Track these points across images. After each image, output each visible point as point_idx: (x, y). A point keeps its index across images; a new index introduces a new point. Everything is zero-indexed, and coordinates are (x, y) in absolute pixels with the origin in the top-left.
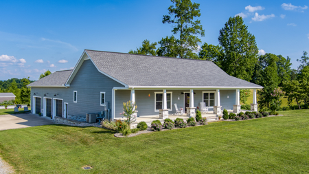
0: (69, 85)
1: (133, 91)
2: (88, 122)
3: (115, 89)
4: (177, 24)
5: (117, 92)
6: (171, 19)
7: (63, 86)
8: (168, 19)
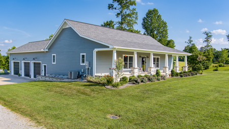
0: (47, 50)
1: (115, 51)
2: (71, 78)
3: (96, 50)
4: (118, 10)
5: (98, 52)
6: (114, 7)
7: (42, 50)
8: (112, 7)
